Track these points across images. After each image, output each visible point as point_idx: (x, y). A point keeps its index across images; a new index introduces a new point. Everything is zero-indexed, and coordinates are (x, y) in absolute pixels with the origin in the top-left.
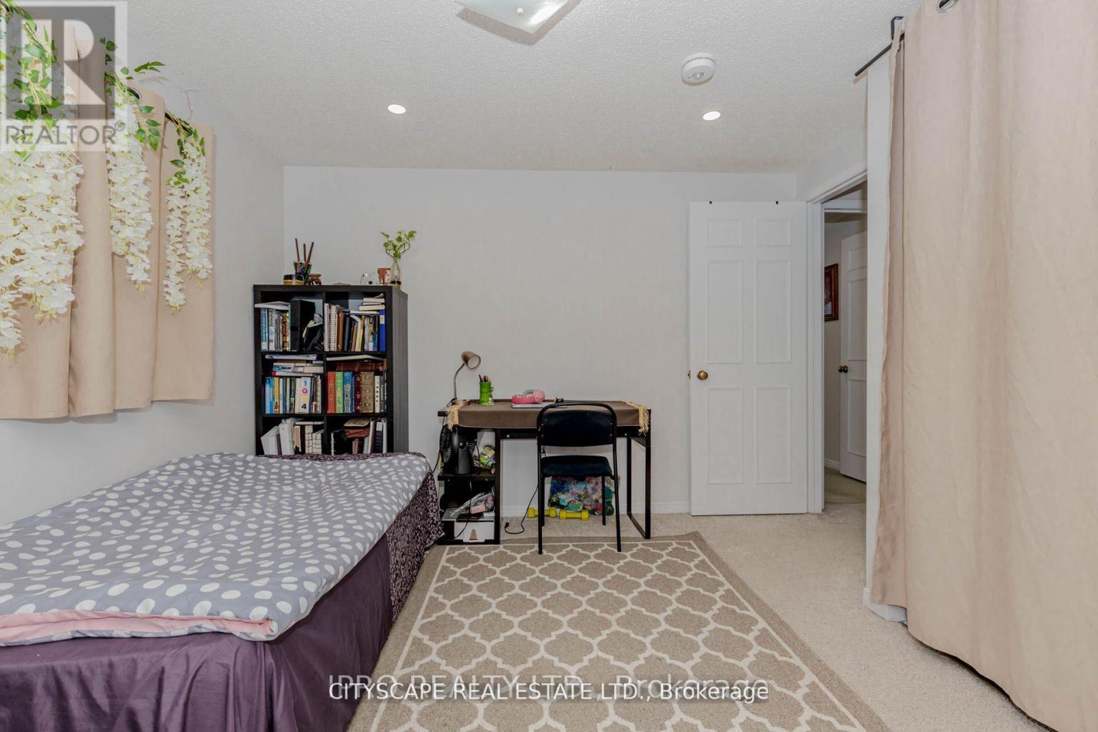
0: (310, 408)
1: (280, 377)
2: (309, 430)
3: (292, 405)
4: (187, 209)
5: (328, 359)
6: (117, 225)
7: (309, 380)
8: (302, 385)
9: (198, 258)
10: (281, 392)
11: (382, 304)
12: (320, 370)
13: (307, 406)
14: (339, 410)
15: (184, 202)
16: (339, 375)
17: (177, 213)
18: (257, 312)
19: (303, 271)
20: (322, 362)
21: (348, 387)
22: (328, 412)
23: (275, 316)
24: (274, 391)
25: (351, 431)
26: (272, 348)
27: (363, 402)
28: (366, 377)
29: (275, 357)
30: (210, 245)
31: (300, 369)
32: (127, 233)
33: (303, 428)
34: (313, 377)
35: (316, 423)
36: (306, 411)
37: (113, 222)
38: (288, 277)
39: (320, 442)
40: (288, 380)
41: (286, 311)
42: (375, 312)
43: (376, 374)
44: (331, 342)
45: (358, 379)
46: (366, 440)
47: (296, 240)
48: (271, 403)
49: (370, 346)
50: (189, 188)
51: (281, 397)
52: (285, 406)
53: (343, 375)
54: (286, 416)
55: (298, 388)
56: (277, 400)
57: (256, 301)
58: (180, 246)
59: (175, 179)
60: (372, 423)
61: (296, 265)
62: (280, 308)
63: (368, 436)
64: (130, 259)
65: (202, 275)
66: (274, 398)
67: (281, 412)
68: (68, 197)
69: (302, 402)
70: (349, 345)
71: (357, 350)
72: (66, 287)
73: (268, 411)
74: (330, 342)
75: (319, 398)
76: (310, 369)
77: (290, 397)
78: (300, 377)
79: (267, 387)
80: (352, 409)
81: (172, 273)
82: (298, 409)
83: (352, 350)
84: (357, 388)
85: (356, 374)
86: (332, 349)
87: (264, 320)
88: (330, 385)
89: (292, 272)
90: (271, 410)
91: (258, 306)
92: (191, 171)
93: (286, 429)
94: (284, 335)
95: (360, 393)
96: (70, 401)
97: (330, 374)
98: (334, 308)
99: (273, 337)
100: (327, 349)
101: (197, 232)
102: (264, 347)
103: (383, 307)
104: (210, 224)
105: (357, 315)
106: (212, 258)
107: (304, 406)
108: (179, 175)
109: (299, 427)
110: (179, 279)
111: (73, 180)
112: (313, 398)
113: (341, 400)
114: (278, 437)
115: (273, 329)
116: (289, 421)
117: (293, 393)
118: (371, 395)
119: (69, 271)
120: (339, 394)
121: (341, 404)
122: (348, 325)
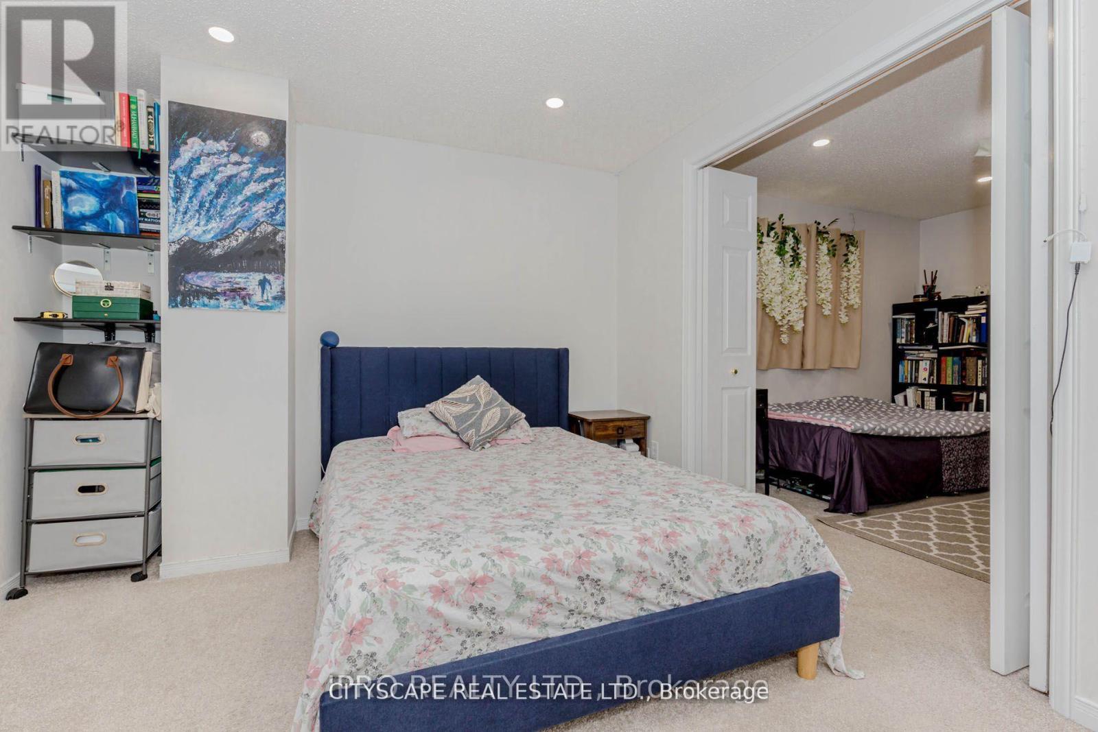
0: (929, 381)
1: (909, 360)
2: (927, 394)
3: (916, 378)
4: (850, 277)
5: (940, 348)
6: (819, 292)
7: (928, 362)
8: (924, 365)
9: (854, 299)
10: (909, 369)
11: (984, 309)
12: (935, 355)
13: (927, 379)
14: (949, 382)
15: (848, 274)
16: (949, 359)
17: (845, 279)
18: (895, 321)
19: (930, 290)
20: (936, 351)
21: (956, 368)
22: (941, 383)
23: (906, 322)
24: (905, 369)
25: (958, 398)
26: (903, 341)
27: (967, 378)
28: (970, 361)
29: (905, 347)
30: (861, 292)
31: (921, 355)
32: (822, 296)
33: (923, 393)
34: (932, 360)
35: (932, 390)
36: (926, 382)
37: (818, 292)
38: (916, 297)
39: (934, 403)
40: (914, 362)
41: (913, 319)
42: (977, 315)
43: (979, 359)
44: (944, 335)
45: (964, 362)
46: (970, 405)
47: (925, 271)
48: (902, 376)
49: (974, 339)
50: (851, 266)
51: (909, 373)
52: (911, 379)
53: (953, 359)
54: (911, 385)
55: (920, 367)
56: (906, 374)
57: (894, 314)
58: (846, 294)
59: (844, 264)
60: (975, 394)
61: (924, 287)
62: (908, 317)
63: (972, 401)
64: (824, 306)
65: (856, 307)
66: (904, 372)
67: (909, 382)
68: (803, 288)
69: (923, 376)
70: (958, 339)
71: (964, 342)
72: (801, 322)
73: (900, 381)
74: (942, 336)
75: (935, 375)
76: (927, 355)
77: (915, 372)
78: (922, 360)
79: (900, 367)
80: (958, 382)
81: (843, 308)
82: (921, 381)
83: (960, 342)
84: (963, 368)
85: (963, 359)
86: (944, 342)
87: (899, 325)
88: (943, 366)
89: (921, 292)
90: (902, 380)
91: (894, 317)
92: (852, 258)
93: (910, 392)
94: (911, 334)
95: (966, 372)
96: (802, 364)
97: (943, 358)
98: (946, 314)
99: (904, 335)
100: (940, 342)
101: (854, 287)
102: (898, 341)
103: (984, 311)
104: (861, 282)
105: (965, 318)
106: (861, 298)
107: (925, 379)
108: (846, 261)
109: (920, 392)
110: (846, 310)
111: (805, 281)
112: (931, 374)
113: (951, 376)
114: (905, 397)
115: (904, 330)
116: (913, 388)
117: (917, 370)
118: (974, 373)
119: (802, 316)
120: (949, 372)
121: (949, 379)
122: (957, 327)
